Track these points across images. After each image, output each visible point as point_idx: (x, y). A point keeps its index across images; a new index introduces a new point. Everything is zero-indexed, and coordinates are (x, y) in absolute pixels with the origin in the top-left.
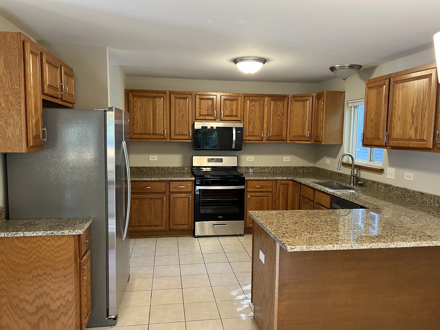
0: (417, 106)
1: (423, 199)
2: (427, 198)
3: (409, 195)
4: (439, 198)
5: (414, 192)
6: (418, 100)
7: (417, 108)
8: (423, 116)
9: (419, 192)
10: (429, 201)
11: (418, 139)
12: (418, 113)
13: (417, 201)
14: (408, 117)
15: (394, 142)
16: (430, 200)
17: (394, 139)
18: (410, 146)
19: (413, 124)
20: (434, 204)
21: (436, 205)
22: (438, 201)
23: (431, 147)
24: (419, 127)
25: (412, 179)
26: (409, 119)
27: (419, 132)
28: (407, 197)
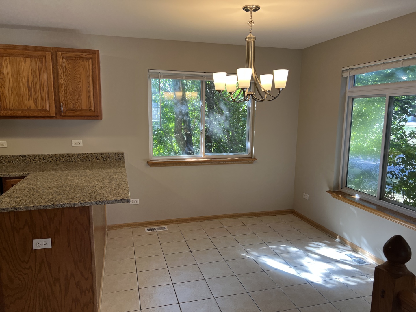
0: (33, 81)
1: (26, 160)
2: (31, 159)
3: (8, 160)
4: (44, 156)
5: (14, 156)
6: (33, 75)
7: (33, 83)
8: (42, 91)
9: (21, 155)
10: (33, 160)
11: (39, 108)
12: (35, 87)
13: (19, 163)
14: (24, 90)
15: (7, 112)
16: (35, 159)
17: (7, 109)
18: (31, 115)
19: (31, 95)
20: (40, 161)
21: (42, 162)
22: (44, 158)
23: (54, 115)
24: (39, 99)
25: (5, 146)
26: (26, 91)
27: (40, 103)
28: (4, 163)
